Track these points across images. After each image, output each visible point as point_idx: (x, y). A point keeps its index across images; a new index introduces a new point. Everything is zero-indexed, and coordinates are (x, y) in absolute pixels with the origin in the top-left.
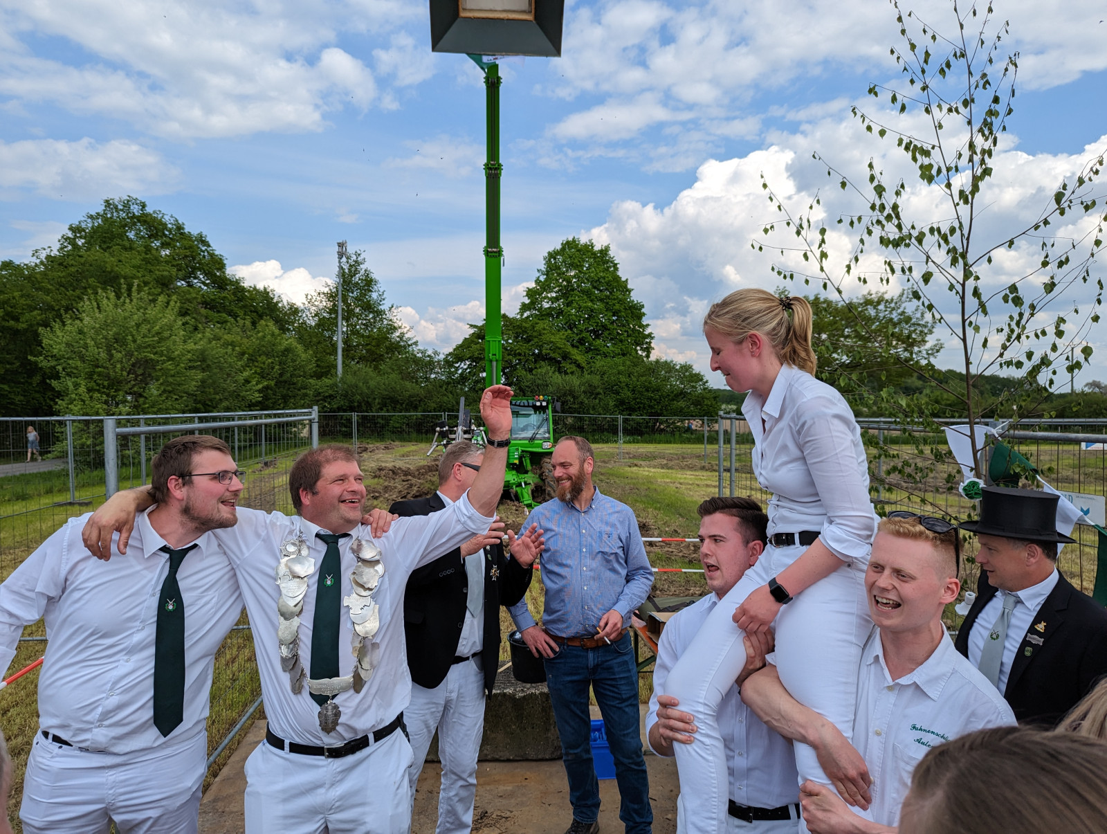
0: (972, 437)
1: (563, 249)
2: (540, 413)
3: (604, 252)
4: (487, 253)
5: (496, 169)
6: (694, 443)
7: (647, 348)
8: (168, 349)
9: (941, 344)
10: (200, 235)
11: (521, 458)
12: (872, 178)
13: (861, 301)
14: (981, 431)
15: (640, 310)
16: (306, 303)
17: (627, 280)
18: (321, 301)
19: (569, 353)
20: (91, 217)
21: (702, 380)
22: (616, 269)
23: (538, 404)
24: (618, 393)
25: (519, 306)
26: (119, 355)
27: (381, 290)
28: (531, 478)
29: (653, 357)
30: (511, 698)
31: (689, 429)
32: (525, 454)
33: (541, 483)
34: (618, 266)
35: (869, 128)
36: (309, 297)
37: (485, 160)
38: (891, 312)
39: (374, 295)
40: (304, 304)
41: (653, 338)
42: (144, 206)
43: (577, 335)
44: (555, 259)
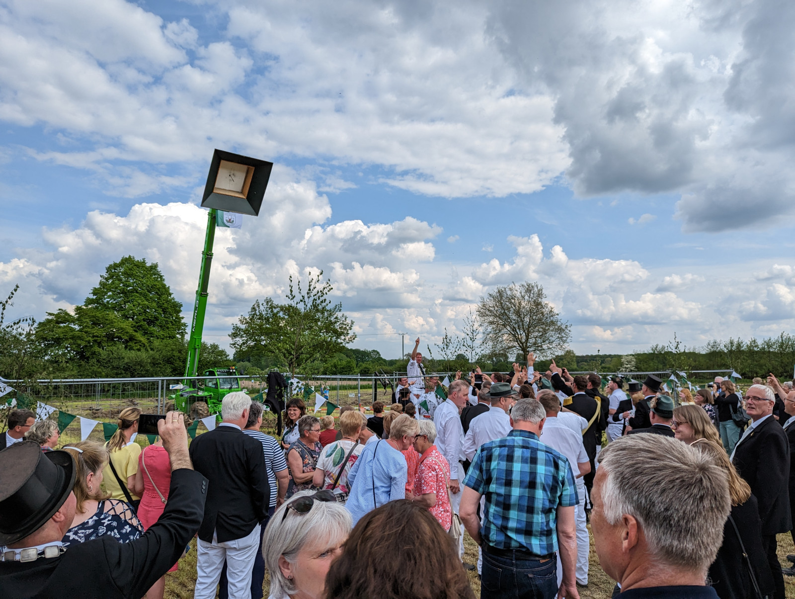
1: (121, 263)
3: (154, 267)
7: (182, 332)
9: (356, 335)
15: (179, 307)
17: (169, 287)
19: (134, 336)
21: (224, 354)
22: (163, 279)
25: (85, 300)
37: (203, 250)
41: (187, 326)
43: (137, 323)
44: (115, 269)
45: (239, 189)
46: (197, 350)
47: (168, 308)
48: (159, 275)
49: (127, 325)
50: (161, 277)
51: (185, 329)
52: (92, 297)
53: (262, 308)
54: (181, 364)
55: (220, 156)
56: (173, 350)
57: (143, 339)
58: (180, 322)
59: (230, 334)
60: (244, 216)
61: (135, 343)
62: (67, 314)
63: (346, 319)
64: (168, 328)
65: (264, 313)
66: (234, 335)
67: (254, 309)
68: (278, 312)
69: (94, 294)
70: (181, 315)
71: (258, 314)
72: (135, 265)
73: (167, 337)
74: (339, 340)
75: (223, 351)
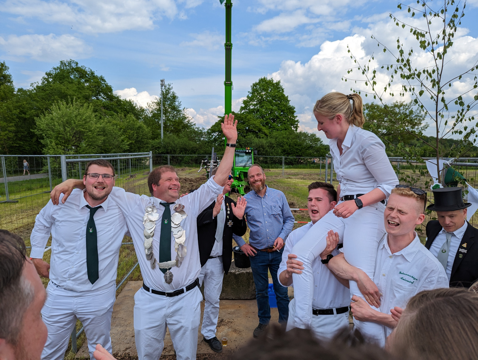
0: (438, 165)
1: (260, 82)
2: (248, 155)
3: (278, 83)
4: (225, 84)
5: (230, 46)
6: (316, 168)
7: (296, 127)
8: (89, 127)
9: (428, 125)
10: (101, 77)
11: (239, 175)
12: (399, 47)
13: (393, 106)
14: (442, 162)
15: (293, 109)
16: (148, 107)
17: (288, 96)
18: (154, 106)
19: (261, 129)
20: (55, 69)
21: (320, 141)
22: (283, 91)
23: (247, 151)
24: (282, 147)
25: (239, 108)
26: (69, 129)
27: (180, 101)
28: (244, 183)
29: (298, 131)
30: (234, 274)
31: (314, 163)
32: (241, 173)
33: (248, 185)
34: (284, 90)
35: (397, 24)
36: (149, 104)
37: (225, 42)
38: (406, 111)
39: (177, 103)
40: (146, 107)
41: (299, 122)
42: (77, 64)
43: (265, 121)
44: (256, 87)
48: (281, 88)
57: (266, 131)
58: (294, 119)
61: (261, 134)
69: (244, 104)
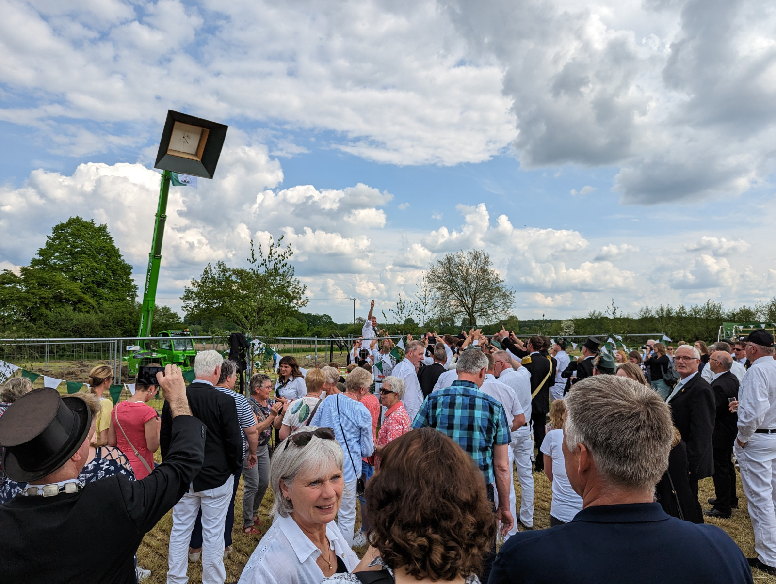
1: (69, 223)
3: (103, 228)
7: (132, 295)
15: (130, 270)
17: (118, 249)
19: (83, 297)
22: (112, 241)
25: (31, 261)
41: (137, 289)
44: (62, 230)
45: (194, 151)
46: (151, 312)
47: (117, 270)
48: (108, 236)
49: (76, 287)
50: (110, 238)
51: (135, 292)
52: (38, 257)
53: (214, 271)
54: (132, 326)
55: (175, 119)
56: (123, 312)
57: (92, 301)
58: (130, 284)
59: (182, 296)
60: (199, 178)
61: (84, 305)
62: (12, 275)
63: (298, 284)
64: (118, 290)
65: (216, 277)
66: (186, 298)
67: (206, 272)
68: (230, 276)
69: (41, 254)
70: (131, 277)
71: (210, 277)
72: (83, 226)
73: (117, 299)
74: (292, 304)
75: (174, 314)
